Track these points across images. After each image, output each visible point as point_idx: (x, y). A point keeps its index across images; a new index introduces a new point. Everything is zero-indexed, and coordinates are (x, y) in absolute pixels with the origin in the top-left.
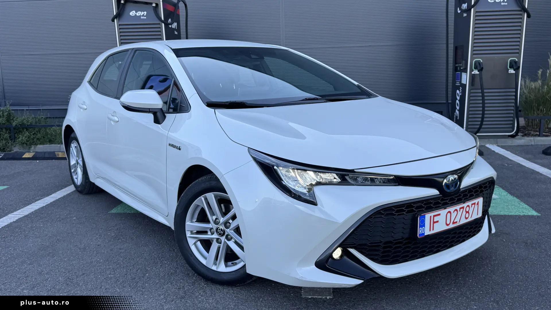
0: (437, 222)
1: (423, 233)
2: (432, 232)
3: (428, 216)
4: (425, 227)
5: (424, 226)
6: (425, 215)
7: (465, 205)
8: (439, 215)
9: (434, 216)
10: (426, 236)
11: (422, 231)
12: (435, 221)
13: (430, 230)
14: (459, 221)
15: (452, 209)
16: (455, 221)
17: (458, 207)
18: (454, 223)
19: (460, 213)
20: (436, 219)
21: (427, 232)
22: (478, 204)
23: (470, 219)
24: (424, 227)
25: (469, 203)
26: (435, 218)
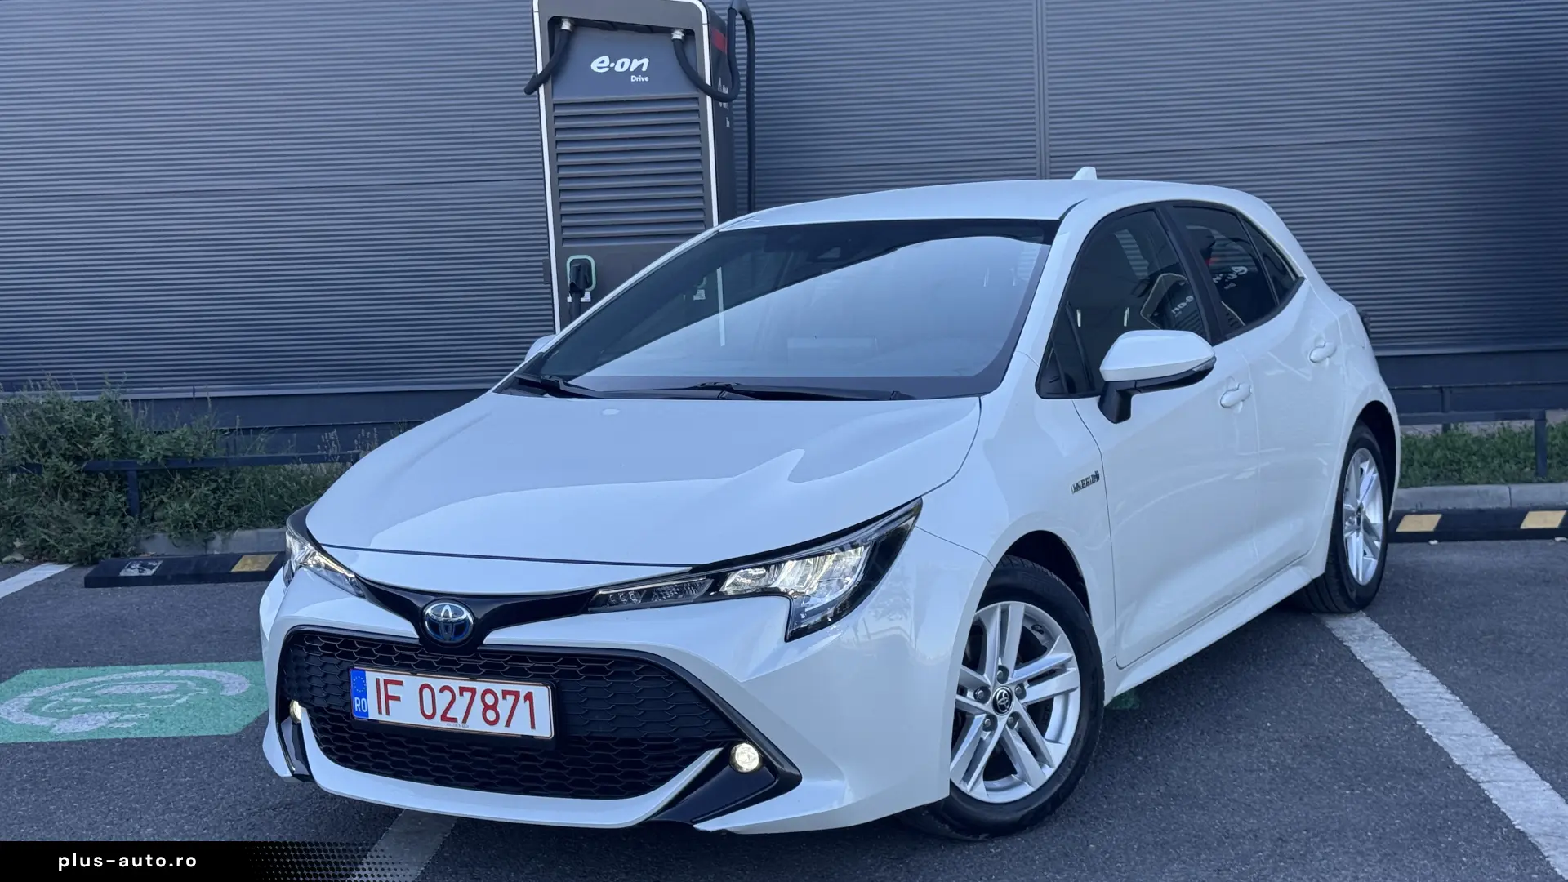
0: (397, 698)
1: (365, 711)
2: (383, 718)
3: (372, 677)
4: (366, 698)
5: (365, 695)
6: (364, 671)
7: (480, 686)
8: (400, 683)
9: (387, 682)
10: (369, 720)
11: (361, 707)
12: (390, 694)
13: (380, 712)
14: (465, 721)
15: (437, 682)
16: (449, 715)
17: (455, 684)
18: (444, 718)
19: (462, 702)
20: (393, 690)
21: (374, 715)
22: (529, 697)
23: (500, 729)
24: (363, 699)
25: (498, 687)
26: (389, 686)
